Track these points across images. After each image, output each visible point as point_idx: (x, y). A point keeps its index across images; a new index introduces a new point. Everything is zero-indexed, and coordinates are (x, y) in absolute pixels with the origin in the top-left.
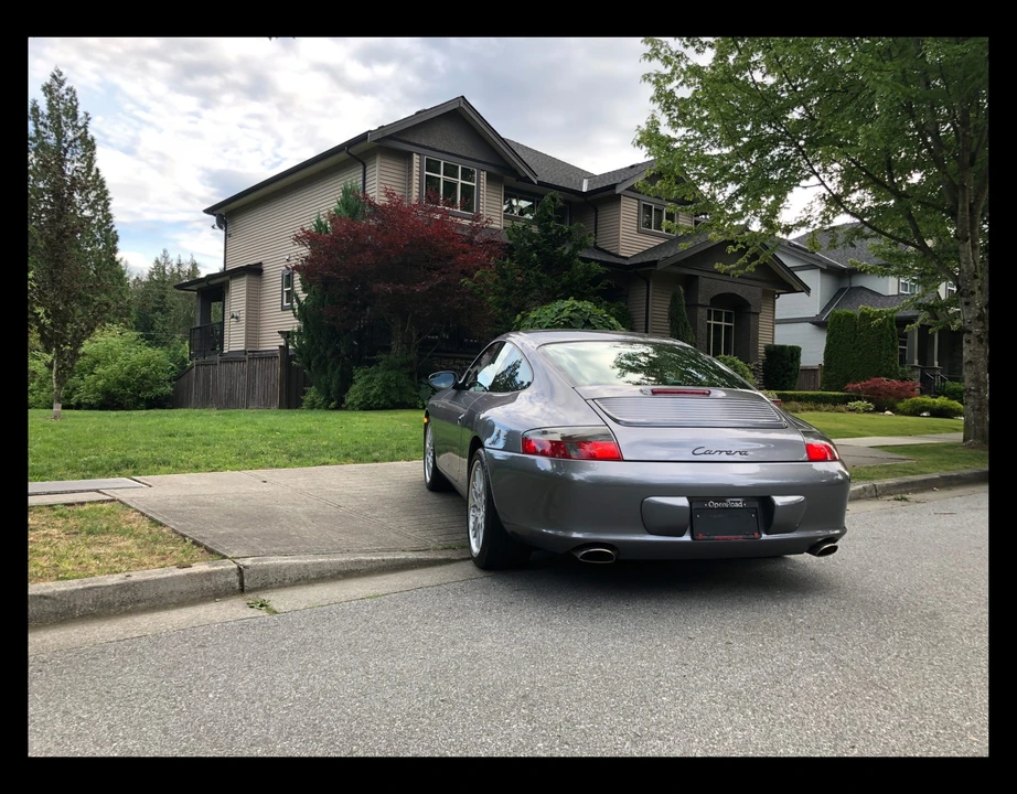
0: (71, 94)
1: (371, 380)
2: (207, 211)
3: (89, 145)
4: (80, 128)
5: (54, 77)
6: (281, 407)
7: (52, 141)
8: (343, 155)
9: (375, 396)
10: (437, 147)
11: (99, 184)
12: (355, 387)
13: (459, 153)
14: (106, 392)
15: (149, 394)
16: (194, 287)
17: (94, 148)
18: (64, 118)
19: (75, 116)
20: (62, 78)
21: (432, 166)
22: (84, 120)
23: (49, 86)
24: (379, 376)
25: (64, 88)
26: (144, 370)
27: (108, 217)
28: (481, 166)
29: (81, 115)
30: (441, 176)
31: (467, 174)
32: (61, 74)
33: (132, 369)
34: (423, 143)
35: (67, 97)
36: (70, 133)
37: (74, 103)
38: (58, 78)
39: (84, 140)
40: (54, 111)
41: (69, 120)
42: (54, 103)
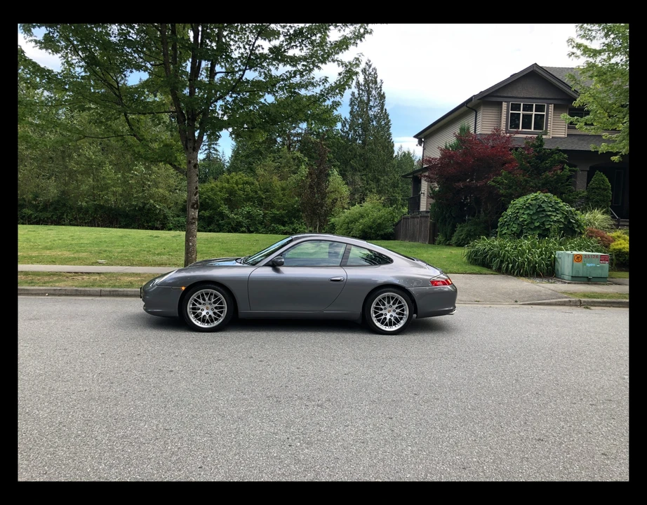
0: (374, 71)
1: (462, 230)
2: (415, 137)
3: (382, 97)
4: (378, 88)
5: (367, 63)
6: (429, 243)
7: (365, 98)
8: (465, 108)
9: (463, 239)
10: (519, 96)
11: (386, 116)
12: (455, 234)
13: (534, 96)
14: (363, 231)
15: (382, 233)
16: (411, 176)
17: (385, 98)
18: (371, 85)
19: (376, 83)
21: (516, 107)
22: (380, 84)
23: (365, 69)
24: (466, 229)
25: (371, 68)
26: (379, 221)
27: (390, 135)
28: (549, 101)
29: (378, 80)
30: (521, 112)
31: (540, 108)
32: (370, 62)
33: (374, 220)
34: (510, 95)
35: (373, 73)
36: (374, 92)
37: (376, 76)
38: (369, 64)
39: (380, 94)
40: (367, 82)
41: (373, 85)
42: (367, 77)
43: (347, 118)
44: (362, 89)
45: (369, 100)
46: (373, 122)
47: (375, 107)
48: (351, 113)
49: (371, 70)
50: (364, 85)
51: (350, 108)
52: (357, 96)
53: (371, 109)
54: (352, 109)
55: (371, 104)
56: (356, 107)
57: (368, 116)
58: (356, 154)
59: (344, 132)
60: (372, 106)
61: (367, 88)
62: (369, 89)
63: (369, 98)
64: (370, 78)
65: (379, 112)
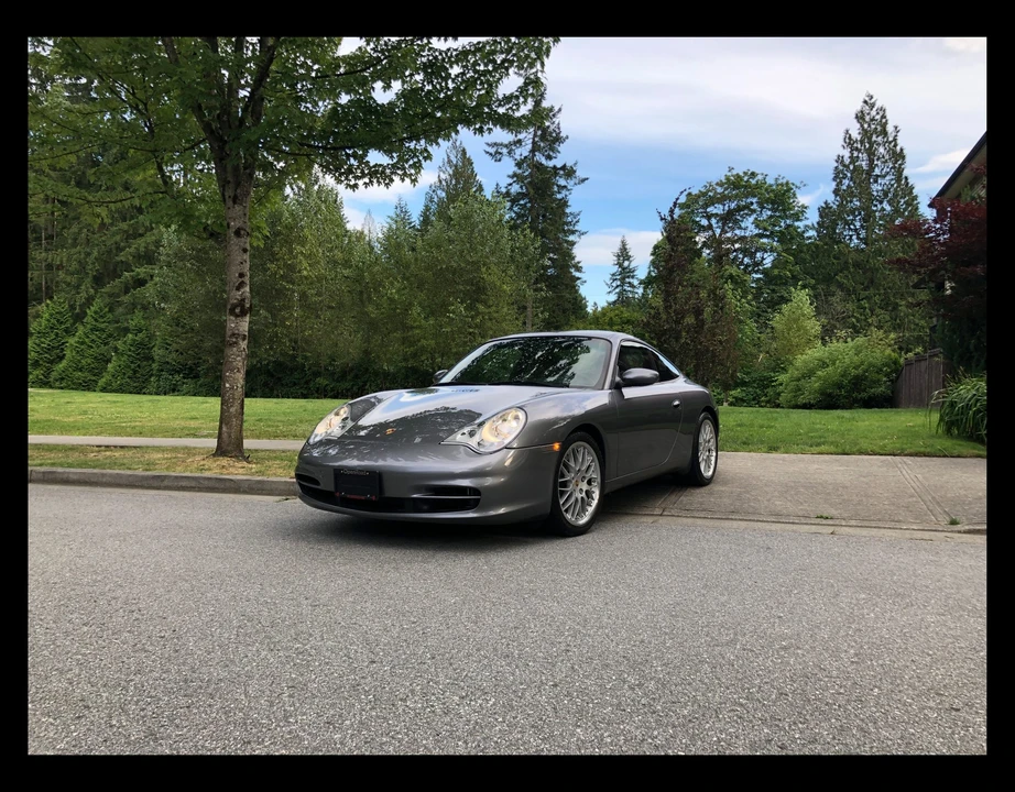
0: (881, 113)
3: (898, 157)
4: (890, 143)
5: (865, 102)
11: (908, 190)
17: (904, 158)
18: (874, 138)
19: (884, 133)
20: (873, 100)
22: (894, 134)
25: (874, 109)
29: (890, 128)
32: (871, 98)
33: (845, 371)
35: (878, 117)
36: (881, 150)
37: (884, 120)
38: (869, 102)
39: (894, 152)
40: (866, 134)
41: (880, 138)
42: (866, 126)
43: (829, 202)
44: (857, 149)
45: (872, 166)
46: (881, 202)
47: (884, 177)
48: (836, 192)
50: (862, 142)
51: (834, 184)
52: (847, 161)
53: (876, 181)
54: (837, 185)
55: (877, 171)
56: (846, 182)
57: (870, 194)
58: (846, 262)
59: (823, 227)
60: (877, 176)
61: (867, 146)
62: (871, 146)
63: (871, 161)
64: (873, 126)
65: (892, 185)
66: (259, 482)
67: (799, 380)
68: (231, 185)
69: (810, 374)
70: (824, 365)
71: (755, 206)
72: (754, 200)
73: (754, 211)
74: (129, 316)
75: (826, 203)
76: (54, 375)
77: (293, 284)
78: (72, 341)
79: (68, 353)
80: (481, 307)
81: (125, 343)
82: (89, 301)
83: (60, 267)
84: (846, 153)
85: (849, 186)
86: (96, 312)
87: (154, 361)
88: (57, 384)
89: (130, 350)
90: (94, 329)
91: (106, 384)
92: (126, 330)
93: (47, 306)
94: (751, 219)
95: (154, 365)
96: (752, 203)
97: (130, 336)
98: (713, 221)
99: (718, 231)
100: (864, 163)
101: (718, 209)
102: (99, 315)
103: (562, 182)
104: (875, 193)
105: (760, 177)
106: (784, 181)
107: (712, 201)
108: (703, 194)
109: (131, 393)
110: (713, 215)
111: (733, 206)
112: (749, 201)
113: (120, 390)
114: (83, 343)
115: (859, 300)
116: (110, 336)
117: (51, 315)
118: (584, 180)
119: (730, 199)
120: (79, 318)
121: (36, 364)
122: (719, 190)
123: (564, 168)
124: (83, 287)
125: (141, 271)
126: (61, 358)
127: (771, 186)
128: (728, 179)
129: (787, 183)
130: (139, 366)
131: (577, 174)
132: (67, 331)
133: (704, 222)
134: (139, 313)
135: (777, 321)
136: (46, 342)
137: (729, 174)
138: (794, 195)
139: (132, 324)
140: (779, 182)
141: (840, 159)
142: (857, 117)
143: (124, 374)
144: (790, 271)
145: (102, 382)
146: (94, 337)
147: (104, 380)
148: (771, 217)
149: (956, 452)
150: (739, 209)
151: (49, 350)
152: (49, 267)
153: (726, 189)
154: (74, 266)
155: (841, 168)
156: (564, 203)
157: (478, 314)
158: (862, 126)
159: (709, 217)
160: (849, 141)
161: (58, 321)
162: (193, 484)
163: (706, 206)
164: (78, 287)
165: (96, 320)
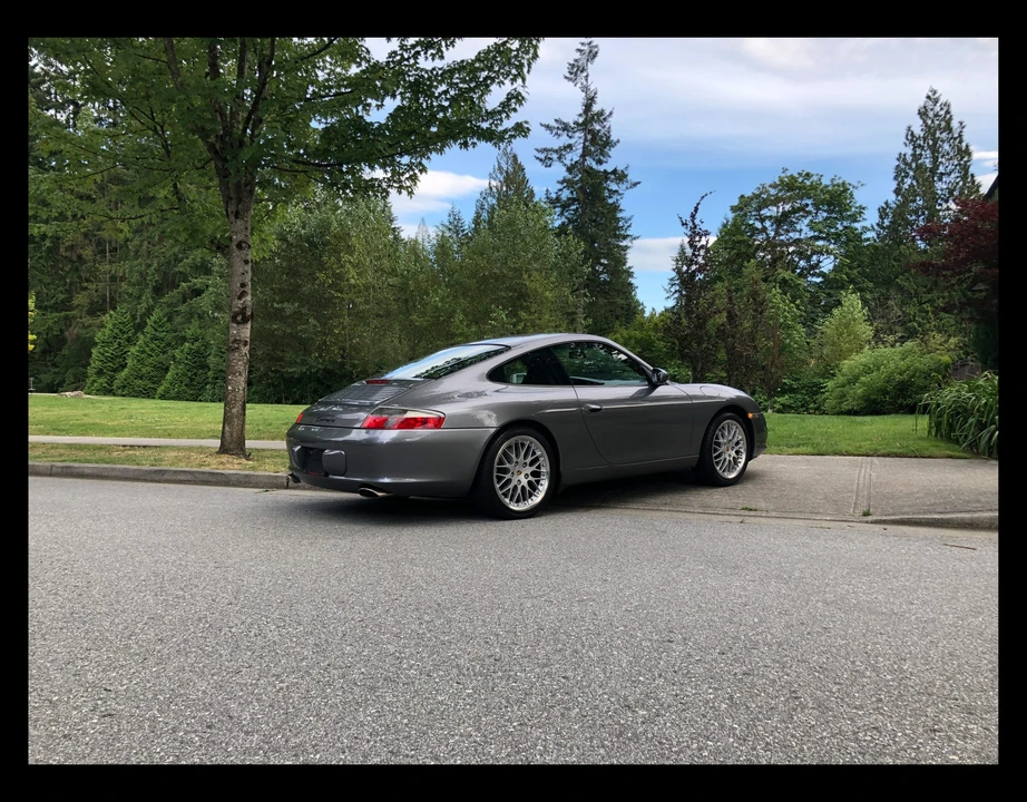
0: (945, 108)
3: (964, 153)
4: (955, 139)
5: (928, 97)
14: (867, 399)
17: (969, 154)
18: (938, 135)
19: (949, 129)
20: (936, 96)
22: (959, 130)
23: (924, 108)
25: (938, 104)
26: (901, 378)
29: (955, 124)
32: (935, 93)
33: (890, 376)
35: (942, 113)
36: (946, 147)
37: (948, 116)
38: (932, 98)
39: (960, 149)
40: (930, 131)
41: (944, 134)
42: (929, 122)
43: (890, 202)
44: (920, 146)
45: (936, 164)
46: (947, 201)
47: (949, 174)
48: (897, 192)
49: (937, 108)
50: (925, 139)
51: (895, 183)
52: (909, 159)
53: (940, 180)
54: (898, 185)
55: (941, 169)
56: (908, 181)
57: (934, 193)
58: (907, 265)
59: (883, 228)
60: (942, 174)
61: (931, 142)
62: (935, 143)
63: (935, 159)
64: (937, 122)
65: (957, 183)
66: (246, 476)
67: (844, 386)
68: (234, 201)
69: (854, 380)
70: (867, 370)
71: (810, 208)
72: (809, 202)
73: (810, 212)
74: (186, 326)
75: (886, 203)
76: (117, 383)
77: (342, 292)
78: (133, 350)
79: (129, 361)
80: (523, 314)
81: (182, 351)
82: (149, 311)
83: (122, 279)
84: (909, 151)
85: (911, 186)
86: (155, 322)
87: (209, 369)
88: (120, 391)
89: (187, 359)
90: (154, 338)
91: (165, 391)
92: (184, 339)
93: (111, 316)
94: (807, 221)
95: (210, 373)
96: (807, 205)
97: (187, 344)
98: (768, 224)
99: (772, 234)
100: (927, 161)
101: (772, 211)
102: (158, 325)
103: (613, 187)
104: (939, 192)
105: (815, 178)
106: (841, 181)
107: (765, 204)
108: (757, 196)
109: (187, 400)
110: (767, 217)
111: (787, 207)
112: (804, 202)
113: (178, 397)
114: (143, 352)
115: (921, 304)
116: (169, 345)
117: (114, 325)
118: (635, 184)
119: (785, 201)
120: (140, 327)
121: (100, 373)
122: (773, 192)
123: (614, 172)
124: (144, 298)
125: (198, 282)
126: (124, 366)
127: (826, 186)
128: (781, 180)
129: (844, 183)
130: (195, 374)
131: (629, 178)
132: (129, 340)
133: (758, 225)
134: (195, 323)
135: (828, 325)
136: (110, 351)
137: (783, 175)
138: (851, 195)
139: (189, 333)
140: (835, 183)
141: (902, 158)
142: (919, 113)
143: (182, 382)
144: (847, 274)
145: (160, 390)
146: (153, 346)
147: (162, 388)
148: (827, 218)
149: (927, 453)
150: (794, 211)
151: (112, 359)
152: (113, 279)
153: (780, 191)
154: (136, 277)
155: (903, 166)
156: (615, 208)
157: (521, 321)
158: (925, 122)
159: (762, 220)
160: (911, 138)
161: (121, 330)
162: (189, 478)
163: (759, 209)
164: (139, 297)
165: (155, 329)
